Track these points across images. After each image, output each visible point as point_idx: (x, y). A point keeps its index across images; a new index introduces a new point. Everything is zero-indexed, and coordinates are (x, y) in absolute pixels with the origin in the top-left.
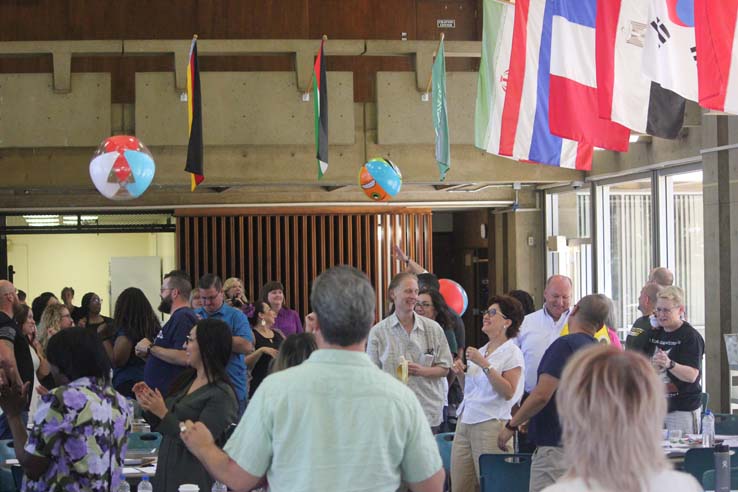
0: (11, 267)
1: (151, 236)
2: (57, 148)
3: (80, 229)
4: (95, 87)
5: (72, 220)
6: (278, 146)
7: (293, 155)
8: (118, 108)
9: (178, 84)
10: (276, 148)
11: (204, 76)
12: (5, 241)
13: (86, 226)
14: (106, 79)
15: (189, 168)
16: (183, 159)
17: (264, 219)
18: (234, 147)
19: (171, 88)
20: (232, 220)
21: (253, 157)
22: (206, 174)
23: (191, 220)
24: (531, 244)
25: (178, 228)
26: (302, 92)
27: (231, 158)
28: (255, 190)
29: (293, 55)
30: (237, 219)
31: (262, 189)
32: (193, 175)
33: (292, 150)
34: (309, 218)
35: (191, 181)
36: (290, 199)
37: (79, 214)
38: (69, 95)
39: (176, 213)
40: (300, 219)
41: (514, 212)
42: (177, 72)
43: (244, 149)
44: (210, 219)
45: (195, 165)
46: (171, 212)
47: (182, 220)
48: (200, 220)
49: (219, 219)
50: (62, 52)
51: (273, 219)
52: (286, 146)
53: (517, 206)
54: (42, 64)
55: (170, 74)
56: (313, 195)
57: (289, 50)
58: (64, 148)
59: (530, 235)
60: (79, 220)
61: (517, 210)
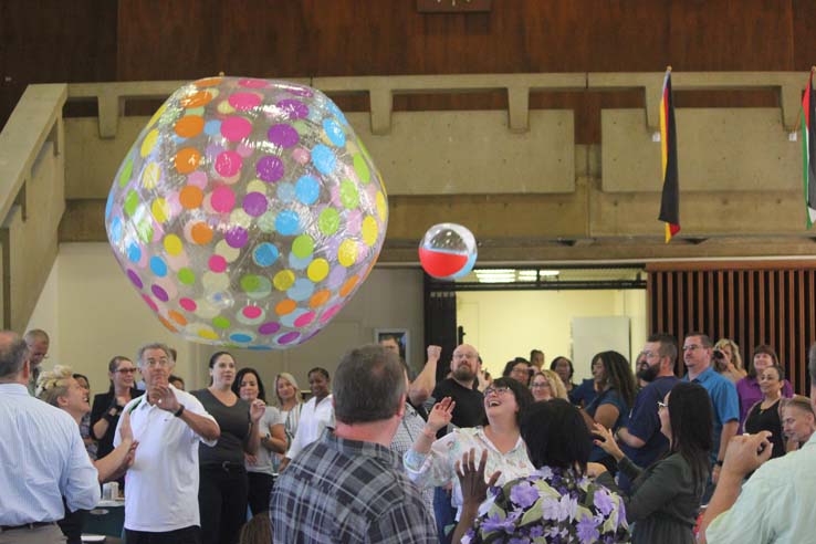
0: (461, 328)
1: (618, 294)
2: (514, 195)
3: (539, 285)
4: (557, 125)
5: (529, 276)
6: (762, 193)
7: (779, 202)
8: (582, 149)
9: (650, 124)
10: (760, 195)
11: (679, 113)
12: (454, 298)
13: (545, 282)
14: (568, 117)
15: (663, 217)
16: (657, 208)
17: (746, 274)
18: (713, 194)
19: (642, 128)
20: (711, 276)
21: (733, 204)
22: (682, 223)
23: (665, 275)
25: (650, 284)
26: (788, 130)
27: (711, 206)
28: (736, 241)
29: (778, 89)
30: (715, 274)
31: (743, 240)
32: (667, 224)
33: (778, 197)
34: (796, 273)
35: (665, 232)
36: (775, 251)
37: (538, 268)
38: (527, 134)
39: (647, 267)
40: (786, 274)
42: (648, 108)
43: (725, 196)
44: (685, 275)
45: (669, 213)
46: (642, 266)
47: (654, 275)
48: (675, 275)
49: (695, 274)
50: (519, 86)
51: (756, 274)
52: (772, 193)
54: (496, 100)
55: (640, 112)
56: (801, 247)
57: (774, 84)
58: (522, 195)
60: (538, 276)
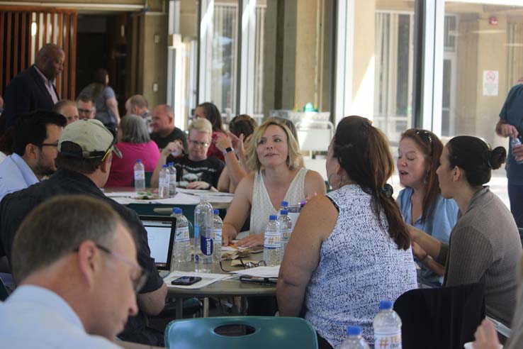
24: (157, 41)
41: (144, 15)
53: (147, 10)
59: (156, 34)
61: (147, 13)
